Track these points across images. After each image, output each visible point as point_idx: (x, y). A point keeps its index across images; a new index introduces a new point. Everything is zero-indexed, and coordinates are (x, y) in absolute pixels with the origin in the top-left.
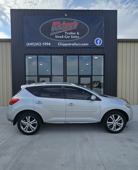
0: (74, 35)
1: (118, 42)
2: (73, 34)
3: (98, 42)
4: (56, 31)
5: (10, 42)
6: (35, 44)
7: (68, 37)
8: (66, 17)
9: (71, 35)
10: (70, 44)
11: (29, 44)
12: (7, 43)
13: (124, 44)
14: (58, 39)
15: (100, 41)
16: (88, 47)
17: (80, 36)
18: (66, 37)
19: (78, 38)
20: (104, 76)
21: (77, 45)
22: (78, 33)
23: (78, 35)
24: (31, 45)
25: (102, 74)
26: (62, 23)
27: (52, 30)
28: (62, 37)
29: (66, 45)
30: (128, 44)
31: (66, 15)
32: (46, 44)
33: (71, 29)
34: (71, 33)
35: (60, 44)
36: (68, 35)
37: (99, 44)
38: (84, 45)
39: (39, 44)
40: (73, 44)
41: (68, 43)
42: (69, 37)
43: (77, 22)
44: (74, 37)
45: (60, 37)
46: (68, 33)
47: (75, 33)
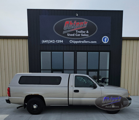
0: (84, 34)
1: (123, 40)
2: (83, 32)
3: (105, 40)
4: (68, 30)
5: (26, 39)
6: (49, 41)
7: (78, 35)
8: (77, 16)
9: (82, 33)
10: (80, 42)
11: (44, 41)
12: (23, 40)
13: (128, 42)
14: (69, 37)
15: (107, 39)
16: (96, 44)
17: (89, 34)
18: (77, 35)
19: (87, 36)
20: (109, 70)
21: (86, 42)
22: (87, 32)
23: (87, 34)
24: (46, 42)
25: (108, 68)
26: (73, 22)
27: (65, 28)
28: (74, 35)
29: (77, 42)
30: (132, 42)
31: (77, 15)
32: (59, 42)
33: (81, 28)
34: (82, 32)
35: (71, 42)
36: (79, 33)
37: (106, 42)
38: (93, 42)
39: (53, 41)
40: (83, 42)
41: (78, 40)
42: (80, 35)
43: (87, 21)
44: (84, 35)
45: (72, 35)
46: (78, 32)
47: (85, 32)
